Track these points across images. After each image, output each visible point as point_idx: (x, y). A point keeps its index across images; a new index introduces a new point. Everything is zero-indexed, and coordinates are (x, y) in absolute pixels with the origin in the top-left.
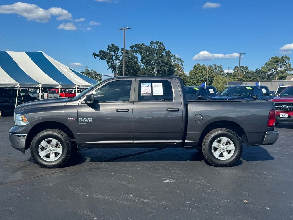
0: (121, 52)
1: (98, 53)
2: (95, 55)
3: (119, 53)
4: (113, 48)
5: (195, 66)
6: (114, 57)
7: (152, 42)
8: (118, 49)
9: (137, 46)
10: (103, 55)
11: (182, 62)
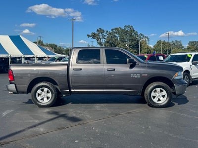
0: (106, 33)
1: (91, 35)
2: (89, 36)
3: (105, 34)
4: (101, 31)
5: (158, 42)
6: (101, 37)
7: (126, 26)
8: (104, 31)
9: (116, 29)
10: (94, 36)
11: (148, 39)
